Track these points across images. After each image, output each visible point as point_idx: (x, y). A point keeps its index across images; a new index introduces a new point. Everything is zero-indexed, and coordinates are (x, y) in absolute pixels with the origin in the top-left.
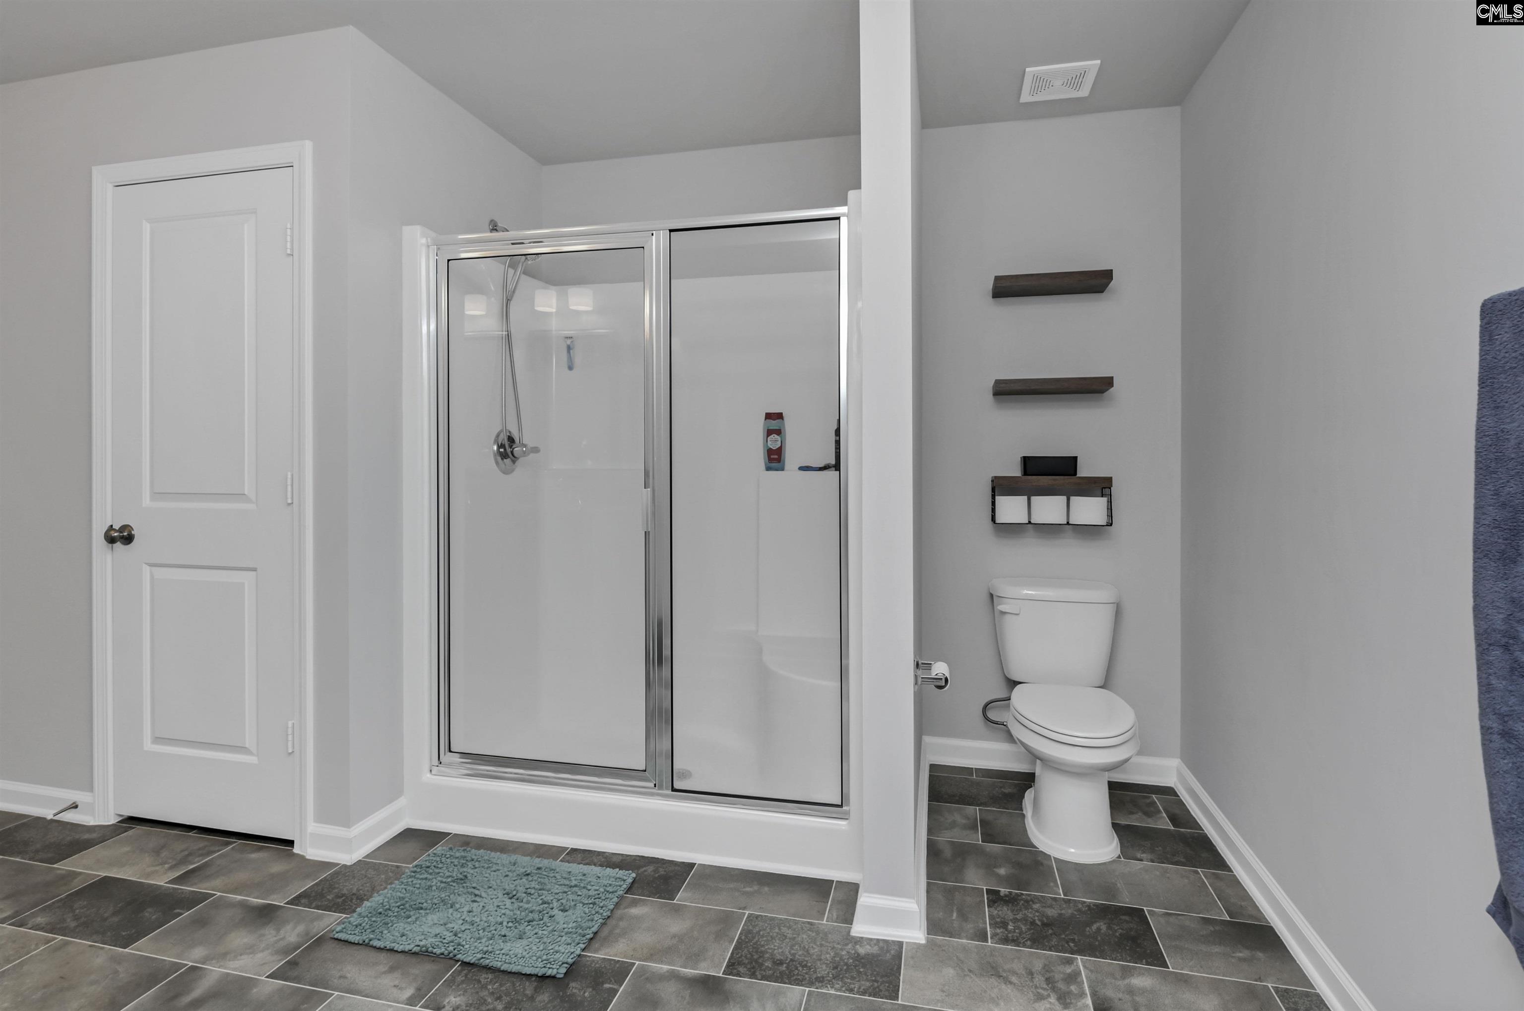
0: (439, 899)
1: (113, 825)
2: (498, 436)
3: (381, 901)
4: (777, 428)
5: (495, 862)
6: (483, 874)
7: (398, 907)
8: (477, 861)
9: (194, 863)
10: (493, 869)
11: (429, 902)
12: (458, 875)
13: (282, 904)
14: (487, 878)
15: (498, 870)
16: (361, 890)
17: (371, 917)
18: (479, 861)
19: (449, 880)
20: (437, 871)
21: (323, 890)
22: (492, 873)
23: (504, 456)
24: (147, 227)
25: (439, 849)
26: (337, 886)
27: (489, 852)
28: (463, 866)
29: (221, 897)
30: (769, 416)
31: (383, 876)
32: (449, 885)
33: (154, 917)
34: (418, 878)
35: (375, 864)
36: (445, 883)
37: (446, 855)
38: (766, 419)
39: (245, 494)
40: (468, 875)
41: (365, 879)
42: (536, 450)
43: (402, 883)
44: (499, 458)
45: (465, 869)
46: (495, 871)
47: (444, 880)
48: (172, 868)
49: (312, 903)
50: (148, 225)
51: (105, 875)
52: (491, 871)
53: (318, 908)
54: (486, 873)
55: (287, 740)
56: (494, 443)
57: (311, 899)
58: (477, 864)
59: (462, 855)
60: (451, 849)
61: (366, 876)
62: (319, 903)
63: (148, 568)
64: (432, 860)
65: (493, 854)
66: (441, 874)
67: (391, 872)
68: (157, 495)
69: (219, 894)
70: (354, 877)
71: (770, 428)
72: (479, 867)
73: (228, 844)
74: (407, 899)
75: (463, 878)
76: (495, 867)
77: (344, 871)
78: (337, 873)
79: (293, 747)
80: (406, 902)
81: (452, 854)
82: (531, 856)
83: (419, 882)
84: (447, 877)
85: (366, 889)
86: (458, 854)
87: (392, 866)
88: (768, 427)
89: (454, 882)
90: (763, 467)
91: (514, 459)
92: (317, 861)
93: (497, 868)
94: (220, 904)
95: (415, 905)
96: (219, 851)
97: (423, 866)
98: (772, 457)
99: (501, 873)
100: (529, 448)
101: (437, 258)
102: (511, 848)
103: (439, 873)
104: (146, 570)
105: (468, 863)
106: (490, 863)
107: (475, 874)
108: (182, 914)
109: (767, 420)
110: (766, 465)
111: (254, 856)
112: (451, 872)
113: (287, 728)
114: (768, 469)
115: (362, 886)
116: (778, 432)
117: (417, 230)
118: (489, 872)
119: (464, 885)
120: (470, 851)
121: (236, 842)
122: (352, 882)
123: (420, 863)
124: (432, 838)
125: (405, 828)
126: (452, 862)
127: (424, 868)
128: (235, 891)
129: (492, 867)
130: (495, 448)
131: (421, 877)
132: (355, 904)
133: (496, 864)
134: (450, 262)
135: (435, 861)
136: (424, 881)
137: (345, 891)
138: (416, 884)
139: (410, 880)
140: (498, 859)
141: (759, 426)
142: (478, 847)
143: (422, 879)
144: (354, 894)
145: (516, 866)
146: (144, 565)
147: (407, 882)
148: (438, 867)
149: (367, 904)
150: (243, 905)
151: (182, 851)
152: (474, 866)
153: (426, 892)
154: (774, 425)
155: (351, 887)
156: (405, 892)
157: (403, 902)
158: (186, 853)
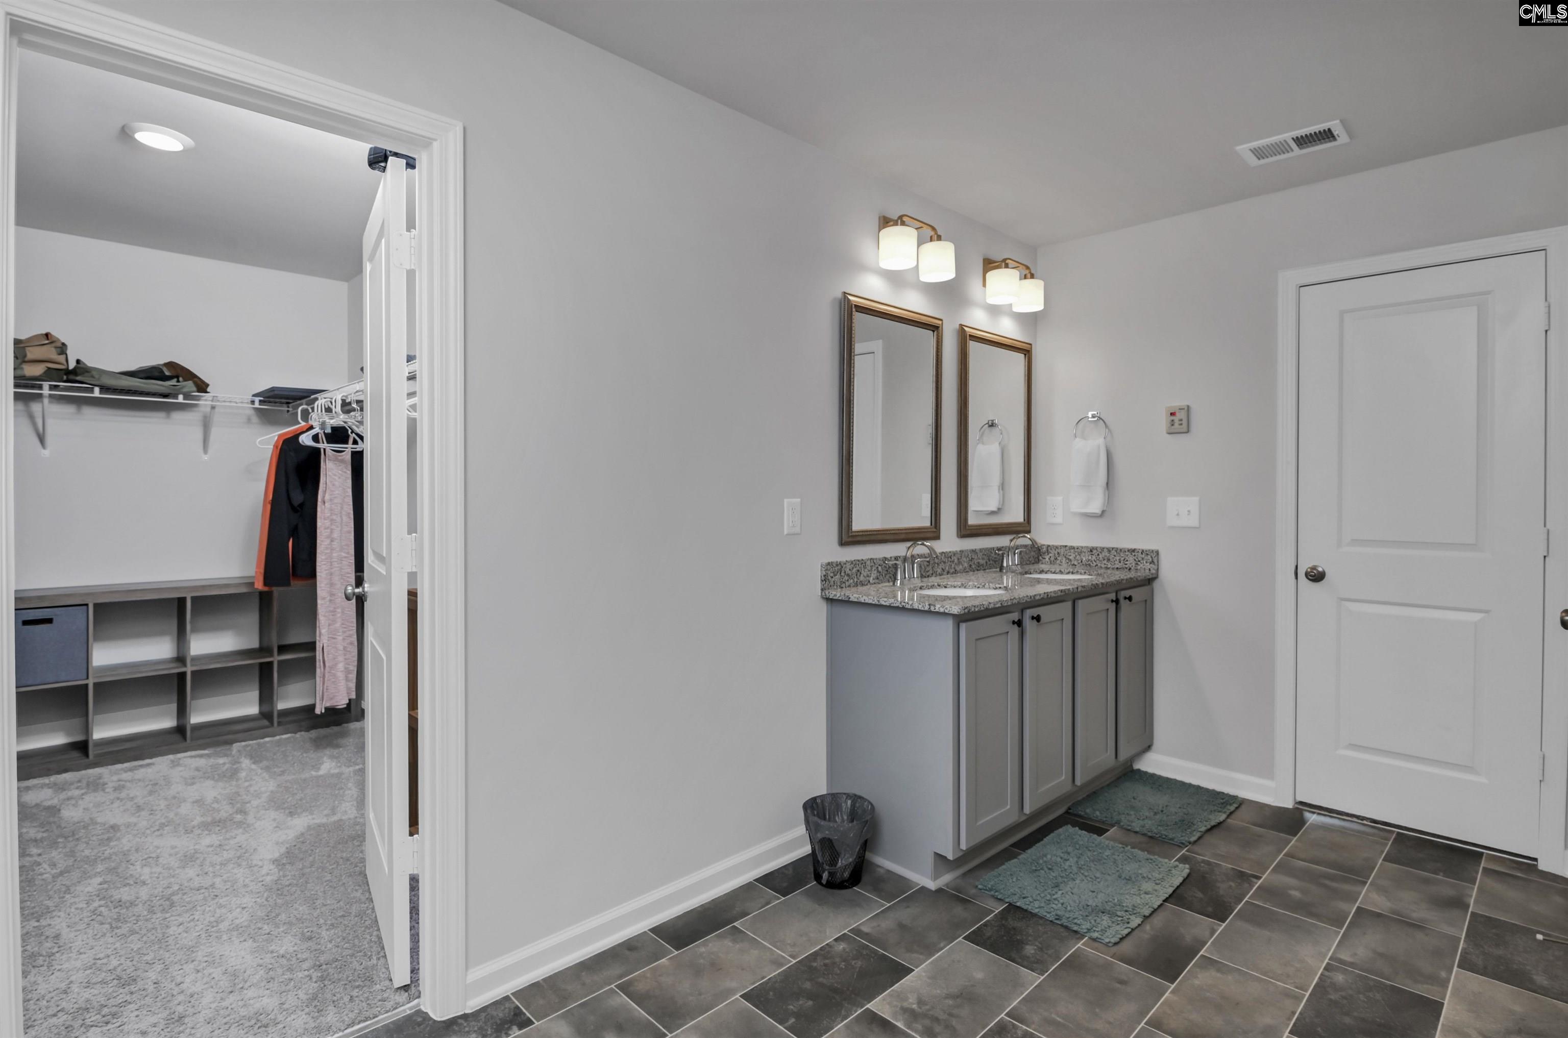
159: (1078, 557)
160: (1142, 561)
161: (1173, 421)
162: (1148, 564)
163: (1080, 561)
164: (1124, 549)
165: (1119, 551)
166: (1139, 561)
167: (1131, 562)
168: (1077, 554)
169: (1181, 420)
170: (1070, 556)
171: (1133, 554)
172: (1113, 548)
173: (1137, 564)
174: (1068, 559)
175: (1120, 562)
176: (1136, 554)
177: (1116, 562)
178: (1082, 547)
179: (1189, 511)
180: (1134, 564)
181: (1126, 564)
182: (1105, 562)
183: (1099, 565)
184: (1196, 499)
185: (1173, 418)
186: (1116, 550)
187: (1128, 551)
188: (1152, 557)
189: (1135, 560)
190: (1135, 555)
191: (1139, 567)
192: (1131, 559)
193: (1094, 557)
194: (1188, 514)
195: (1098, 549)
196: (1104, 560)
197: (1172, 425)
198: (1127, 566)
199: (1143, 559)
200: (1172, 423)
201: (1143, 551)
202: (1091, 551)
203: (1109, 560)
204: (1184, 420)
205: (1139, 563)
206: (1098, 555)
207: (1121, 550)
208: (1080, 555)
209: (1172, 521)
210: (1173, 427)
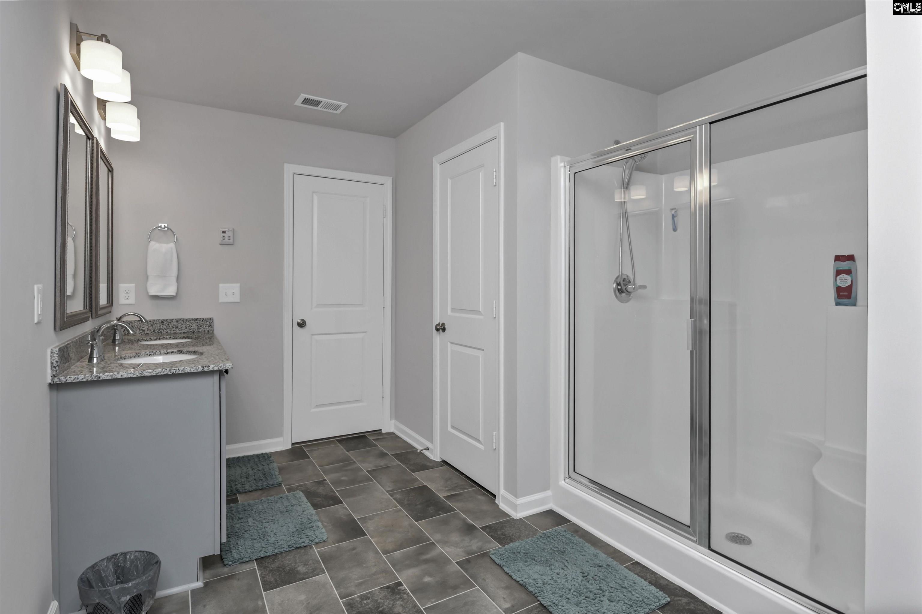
0: (545, 558)
1: (439, 462)
2: (617, 278)
3: (517, 546)
4: (847, 268)
5: (585, 550)
6: (575, 554)
7: (524, 553)
8: (576, 544)
9: (456, 491)
10: (582, 554)
11: (540, 558)
12: (562, 549)
13: (478, 527)
14: (576, 557)
15: (585, 555)
16: (514, 535)
17: (510, 553)
18: (577, 545)
19: (555, 549)
20: (552, 541)
21: (498, 528)
22: (581, 556)
23: (621, 291)
24: (450, 181)
25: (559, 528)
26: (505, 528)
27: (585, 542)
28: (567, 544)
29: (458, 512)
30: (838, 258)
31: (527, 532)
32: (554, 552)
33: (432, 512)
34: (541, 541)
35: (527, 524)
36: (553, 550)
37: (561, 534)
38: (835, 261)
39: (480, 311)
40: (566, 551)
41: (518, 530)
42: (644, 287)
43: (532, 540)
44: (617, 292)
45: (566, 547)
46: (582, 555)
47: (553, 548)
48: (449, 490)
49: (490, 533)
50: (450, 180)
51: (425, 484)
52: (580, 555)
53: (492, 536)
54: (577, 555)
55: (493, 442)
56: (614, 282)
57: (491, 530)
58: (575, 547)
59: (569, 538)
60: (565, 531)
61: (519, 529)
62: (493, 534)
63: (450, 344)
64: (553, 534)
65: (587, 544)
66: (553, 544)
67: (532, 532)
68: (453, 310)
69: (458, 511)
70: (514, 527)
71: (839, 269)
72: (575, 549)
73: (473, 487)
74: (530, 551)
75: (563, 552)
76: (583, 553)
77: (511, 522)
78: (508, 521)
79: (495, 446)
80: (529, 552)
81: (564, 534)
82: (607, 555)
83: (540, 544)
84: (556, 547)
85: (516, 536)
86: (567, 536)
87: (534, 528)
88: (837, 268)
89: (558, 551)
90: (833, 303)
91: (629, 293)
92: (503, 511)
93: (585, 554)
94: (456, 516)
95: (533, 556)
96: (468, 489)
97: (547, 535)
98: (841, 294)
99: (585, 558)
100: (638, 286)
101: (570, 173)
102: (600, 545)
103: (552, 543)
104: (449, 344)
105: (570, 544)
106: (582, 549)
107: (571, 552)
108: (441, 515)
109: (837, 262)
110: (835, 300)
111: (480, 497)
112: (559, 545)
113: (493, 435)
114: (837, 304)
115: (515, 533)
116: (848, 272)
117: (559, 158)
118: (579, 554)
119: (562, 556)
120: (575, 537)
121: (476, 487)
122: (512, 529)
123: (546, 533)
124: (560, 520)
125: (550, 509)
126: (562, 540)
127: (546, 537)
128: (464, 512)
129: (582, 552)
130: (615, 285)
131: (543, 541)
132: (508, 542)
133: (585, 551)
134: (576, 174)
135: (554, 535)
136: (543, 544)
137: (507, 533)
138: (539, 544)
139: (536, 540)
140: (588, 548)
141: (830, 266)
142: (581, 537)
143: (543, 542)
144: (510, 536)
145: (596, 558)
146: (449, 342)
147: (535, 541)
148: (553, 539)
149: (511, 544)
150: (464, 520)
151: (456, 484)
152: (573, 547)
153: (541, 551)
154: (844, 265)
155: (510, 532)
156: (531, 546)
157: (527, 552)
158: (456, 485)
159: (151, 328)
160: (203, 326)
161: (224, 236)
162: (207, 327)
163: (153, 330)
164: (190, 319)
165: (185, 321)
166: (201, 326)
167: (195, 327)
168: (149, 325)
169: (230, 237)
170: (144, 327)
171: (196, 322)
172: (180, 319)
173: (199, 328)
174: (142, 330)
175: (186, 328)
176: (198, 321)
177: (183, 329)
178: (154, 320)
179: (233, 293)
180: (196, 329)
181: (191, 329)
182: (174, 329)
183: (169, 332)
184: (238, 285)
185: (224, 235)
186: (183, 320)
187: (192, 320)
188: (210, 323)
189: (198, 326)
190: (197, 323)
191: (200, 330)
192: (194, 326)
193: (165, 327)
194: (233, 295)
195: (168, 321)
196: (173, 328)
197: (224, 239)
198: (191, 330)
199: (203, 324)
200: (224, 238)
201: (203, 319)
202: (162, 322)
203: (177, 327)
204: (231, 237)
205: (201, 327)
206: (168, 325)
207: (187, 320)
208: (152, 326)
209: (222, 299)
210: (224, 241)
